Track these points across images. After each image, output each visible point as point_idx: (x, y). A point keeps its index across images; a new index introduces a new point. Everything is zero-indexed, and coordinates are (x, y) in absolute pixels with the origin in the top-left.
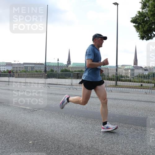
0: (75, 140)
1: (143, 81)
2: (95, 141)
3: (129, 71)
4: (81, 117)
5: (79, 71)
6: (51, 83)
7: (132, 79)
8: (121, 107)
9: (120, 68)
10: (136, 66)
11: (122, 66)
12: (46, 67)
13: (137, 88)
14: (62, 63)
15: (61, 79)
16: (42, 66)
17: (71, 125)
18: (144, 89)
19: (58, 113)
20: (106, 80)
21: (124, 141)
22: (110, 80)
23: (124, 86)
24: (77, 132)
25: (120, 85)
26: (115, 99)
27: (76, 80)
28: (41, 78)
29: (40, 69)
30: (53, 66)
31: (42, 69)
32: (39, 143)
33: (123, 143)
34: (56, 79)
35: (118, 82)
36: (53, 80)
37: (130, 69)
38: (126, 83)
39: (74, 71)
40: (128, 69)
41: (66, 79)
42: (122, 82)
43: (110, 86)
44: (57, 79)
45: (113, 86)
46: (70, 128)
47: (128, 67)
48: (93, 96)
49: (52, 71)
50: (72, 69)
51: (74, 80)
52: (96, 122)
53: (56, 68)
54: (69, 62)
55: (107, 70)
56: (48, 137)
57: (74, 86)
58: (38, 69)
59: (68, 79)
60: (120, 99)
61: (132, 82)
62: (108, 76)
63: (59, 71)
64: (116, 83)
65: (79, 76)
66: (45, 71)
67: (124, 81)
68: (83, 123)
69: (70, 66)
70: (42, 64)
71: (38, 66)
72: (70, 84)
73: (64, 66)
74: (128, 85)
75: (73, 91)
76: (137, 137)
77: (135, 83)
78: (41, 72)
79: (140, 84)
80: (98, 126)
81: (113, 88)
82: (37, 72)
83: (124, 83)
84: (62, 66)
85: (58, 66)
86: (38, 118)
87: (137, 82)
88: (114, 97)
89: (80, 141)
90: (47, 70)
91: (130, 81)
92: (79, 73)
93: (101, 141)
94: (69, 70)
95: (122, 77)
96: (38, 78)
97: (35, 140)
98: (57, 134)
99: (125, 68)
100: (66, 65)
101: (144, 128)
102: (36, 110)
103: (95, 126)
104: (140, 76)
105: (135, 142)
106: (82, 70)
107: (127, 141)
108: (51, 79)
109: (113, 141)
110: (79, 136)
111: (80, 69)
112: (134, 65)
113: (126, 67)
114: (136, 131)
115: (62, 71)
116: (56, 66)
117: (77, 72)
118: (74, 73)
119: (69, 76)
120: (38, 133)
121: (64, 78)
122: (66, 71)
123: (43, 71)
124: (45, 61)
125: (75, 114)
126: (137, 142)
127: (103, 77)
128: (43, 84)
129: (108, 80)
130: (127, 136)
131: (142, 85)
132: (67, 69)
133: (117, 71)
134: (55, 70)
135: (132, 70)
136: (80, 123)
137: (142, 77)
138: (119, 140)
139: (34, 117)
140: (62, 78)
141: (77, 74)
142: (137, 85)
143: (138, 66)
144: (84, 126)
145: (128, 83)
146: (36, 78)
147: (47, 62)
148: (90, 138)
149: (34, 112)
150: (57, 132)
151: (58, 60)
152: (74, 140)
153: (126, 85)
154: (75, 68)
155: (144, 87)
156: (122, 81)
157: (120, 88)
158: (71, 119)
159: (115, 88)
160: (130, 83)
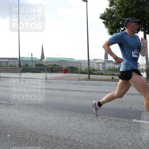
0: (53, 133)
1: (114, 74)
2: (72, 132)
3: (101, 65)
4: (56, 110)
5: (53, 65)
6: (26, 77)
7: (104, 73)
8: (95, 99)
9: (92, 62)
10: (107, 60)
11: (93, 60)
12: (20, 62)
13: (109, 81)
14: (36, 58)
15: (35, 73)
16: (16, 61)
17: (47, 117)
18: (115, 81)
19: (34, 106)
20: (79, 73)
21: (99, 131)
22: (83, 74)
23: (96, 79)
24: (54, 124)
25: (92, 78)
26: (88, 92)
27: (50, 74)
28: (16, 73)
29: (14, 63)
30: (28, 61)
31: (16, 63)
32: (17, 136)
33: (99, 133)
34: (30, 73)
35: (90, 75)
36: (28, 74)
37: (101, 63)
38: (98, 76)
39: (48, 65)
40: (99, 63)
41: (41, 73)
42: (94, 76)
43: (84, 79)
44: (32, 73)
45: (86, 80)
46: (46, 121)
47: (100, 61)
48: (67, 89)
49: (27, 65)
50: (46, 63)
51: (48, 74)
52: (72, 114)
53: (30, 63)
54: (42, 57)
55: (80, 64)
56: (26, 130)
57: (49, 80)
58: (12, 64)
59: (42, 73)
60: (93, 92)
61: (104, 75)
62: (81, 70)
63: (34, 65)
64: (89, 76)
65: (53, 70)
66: (20, 65)
67: (96, 75)
68: (59, 116)
69: (44, 60)
70: (16, 59)
71: (12, 60)
72: (45, 78)
73: (38, 60)
74: (100, 78)
75: (48, 84)
76: (111, 127)
77: (106, 76)
78: (15, 66)
79: (111, 77)
80: (74, 118)
81: (86, 81)
82: (11, 66)
83: (96, 76)
84: (36, 61)
85: (32, 60)
86: (14, 112)
87: (108, 75)
88: (88, 89)
89: (58, 132)
90: (22, 64)
91: (102, 74)
92: (53, 68)
93: (77, 132)
94: (44, 65)
95: (94, 70)
96: (13, 72)
97: (13, 134)
98: (34, 127)
99: (96, 62)
100: (40, 60)
101: (117, 119)
102: (12, 104)
103: (71, 118)
104: (110, 70)
105: (110, 132)
106: (56, 64)
107: (102, 131)
108: (26, 73)
109: (88, 132)
110: (56, 128)
111: (54, 64)
112: (105, 59)
113: (98, 61)
114: (110, 122)
115: (36, 65)
116: (30, 61)
117: (51, 67)
118: (48, 68)
119: (43, 70)
120: (15, 126)
121: (38, 72)
122: (40, 65)
123: (17, 65)
124: (19, 56)
125: (50, 107)
126: (111, 132)
127: (76, 71)
128: (19, 78)
129: (81, 73)
130: (102, 126)
131: (113, 78)
132: (41, 63)
133: (89, 65)
134: (29, 64)
135: (103, 64)
136: (56, 115)
137: (112, 70)
138: (94, 130)
139: (11, 111)
140: (37, 73)
141: (51, 68)
142: (109, 78)
143: (109, 60)
144: (60, 118)
145: (100, 76)
146: (11, 72)
147: (20, 56)
148: (67, 130)
149: (11, 106)
150: (34, 125)
151: (32, 55)
152: (51, 132)
153: (98, 78)
154: (49, 62)
155: (115, 79)
156: (94, 74)
157: (92, 81)
158: (47, 112)
159: (88, 81)
160: (102, 76)
